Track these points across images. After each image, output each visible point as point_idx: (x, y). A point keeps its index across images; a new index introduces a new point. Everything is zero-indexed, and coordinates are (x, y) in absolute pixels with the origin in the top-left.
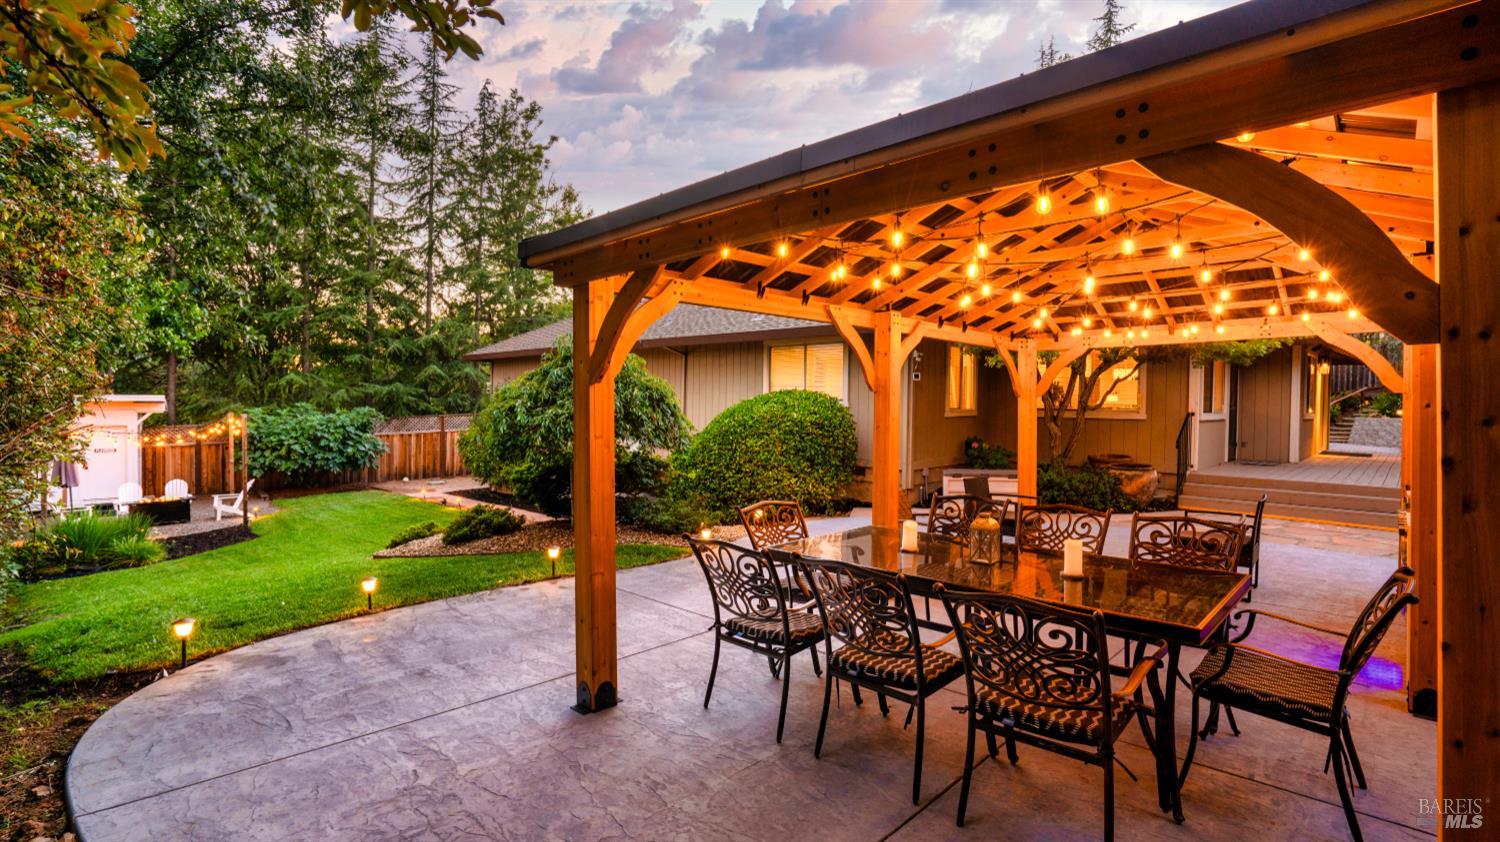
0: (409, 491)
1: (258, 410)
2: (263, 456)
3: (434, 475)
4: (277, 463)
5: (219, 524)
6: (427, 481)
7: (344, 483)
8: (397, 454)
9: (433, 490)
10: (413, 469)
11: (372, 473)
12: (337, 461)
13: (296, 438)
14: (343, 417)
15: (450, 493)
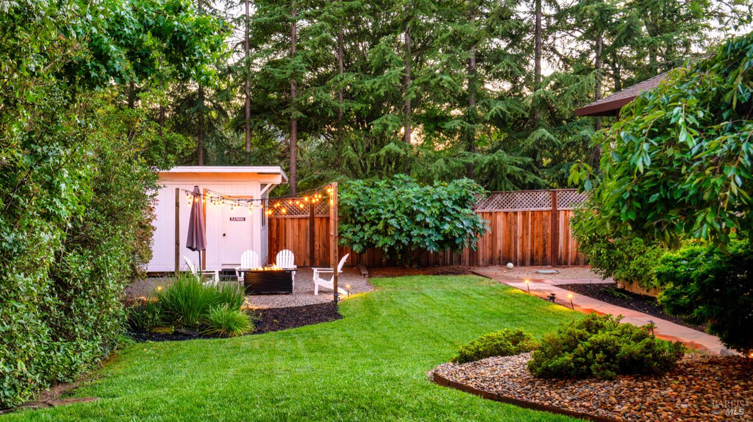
0: (512, 280)
1: (359, 183)
2: (362, 230)
3: (544, 263)
4: (375, 238)
5: (316, 299)
6: (535, 269)
7: (445, 264)
8: (500, 233)
9: (540, 281)
10: (519, 253)
11: (473, 254)
12: (433, 238)
13: (393, 212)
14: (442, 190)
15: (561, 286)
